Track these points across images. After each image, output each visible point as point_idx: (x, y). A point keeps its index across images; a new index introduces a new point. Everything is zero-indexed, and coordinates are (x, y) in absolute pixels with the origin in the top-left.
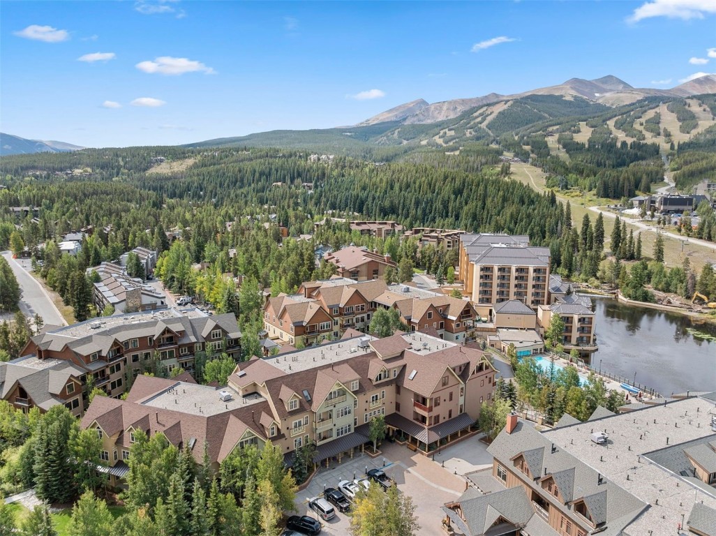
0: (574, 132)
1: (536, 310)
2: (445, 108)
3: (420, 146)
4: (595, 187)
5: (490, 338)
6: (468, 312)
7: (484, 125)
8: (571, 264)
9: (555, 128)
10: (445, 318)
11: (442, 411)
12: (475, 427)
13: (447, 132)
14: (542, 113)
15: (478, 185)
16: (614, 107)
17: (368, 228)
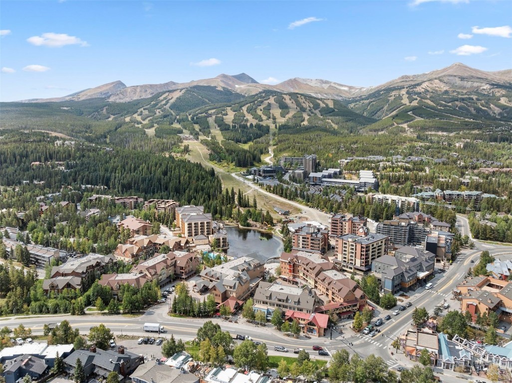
0: (224, 115)
1: (208, 237)
2: (138, 90)
3: (125, 123)
4: (234, 160)
5: (194, 249)
6: (187, 242)
7: (167, 107)
8: (221, 212)
9: (213, 111)
10: (180, 245)
11: (187, 270)
12: (195, 273)
13: (143, 111)
14: (204, 99)
15: (175, 169)
16: (246, 95)
17: (124, 201)
